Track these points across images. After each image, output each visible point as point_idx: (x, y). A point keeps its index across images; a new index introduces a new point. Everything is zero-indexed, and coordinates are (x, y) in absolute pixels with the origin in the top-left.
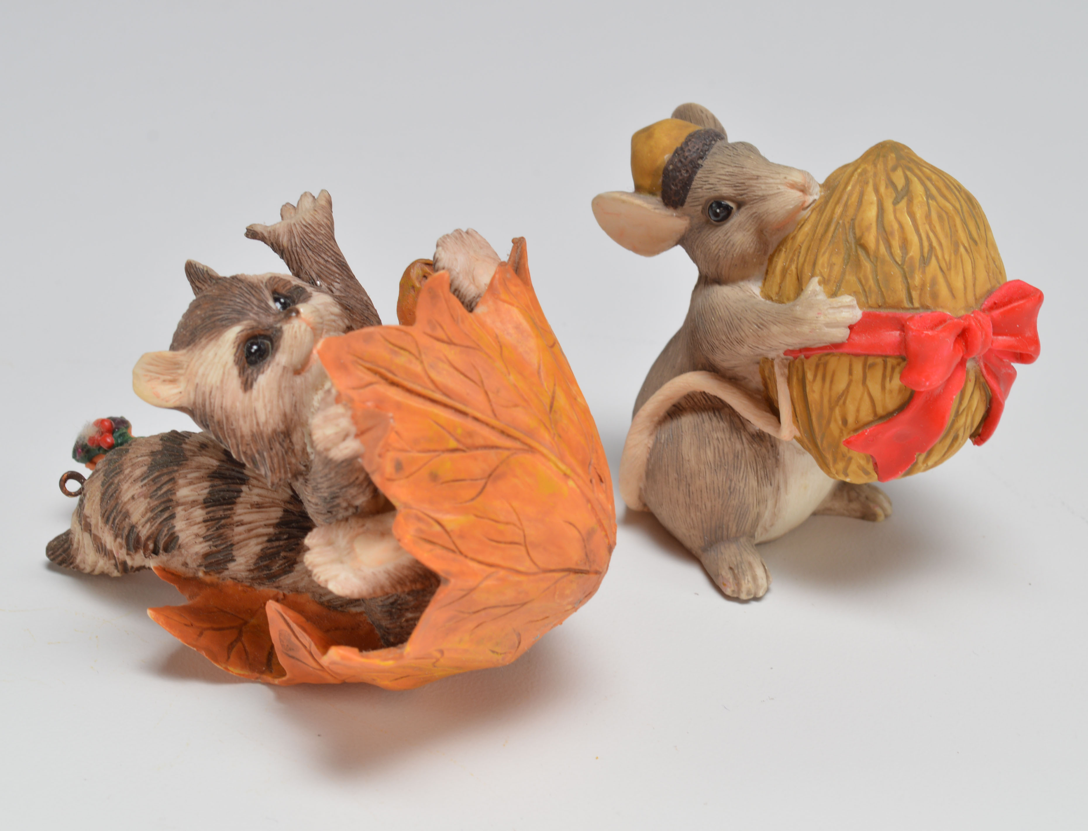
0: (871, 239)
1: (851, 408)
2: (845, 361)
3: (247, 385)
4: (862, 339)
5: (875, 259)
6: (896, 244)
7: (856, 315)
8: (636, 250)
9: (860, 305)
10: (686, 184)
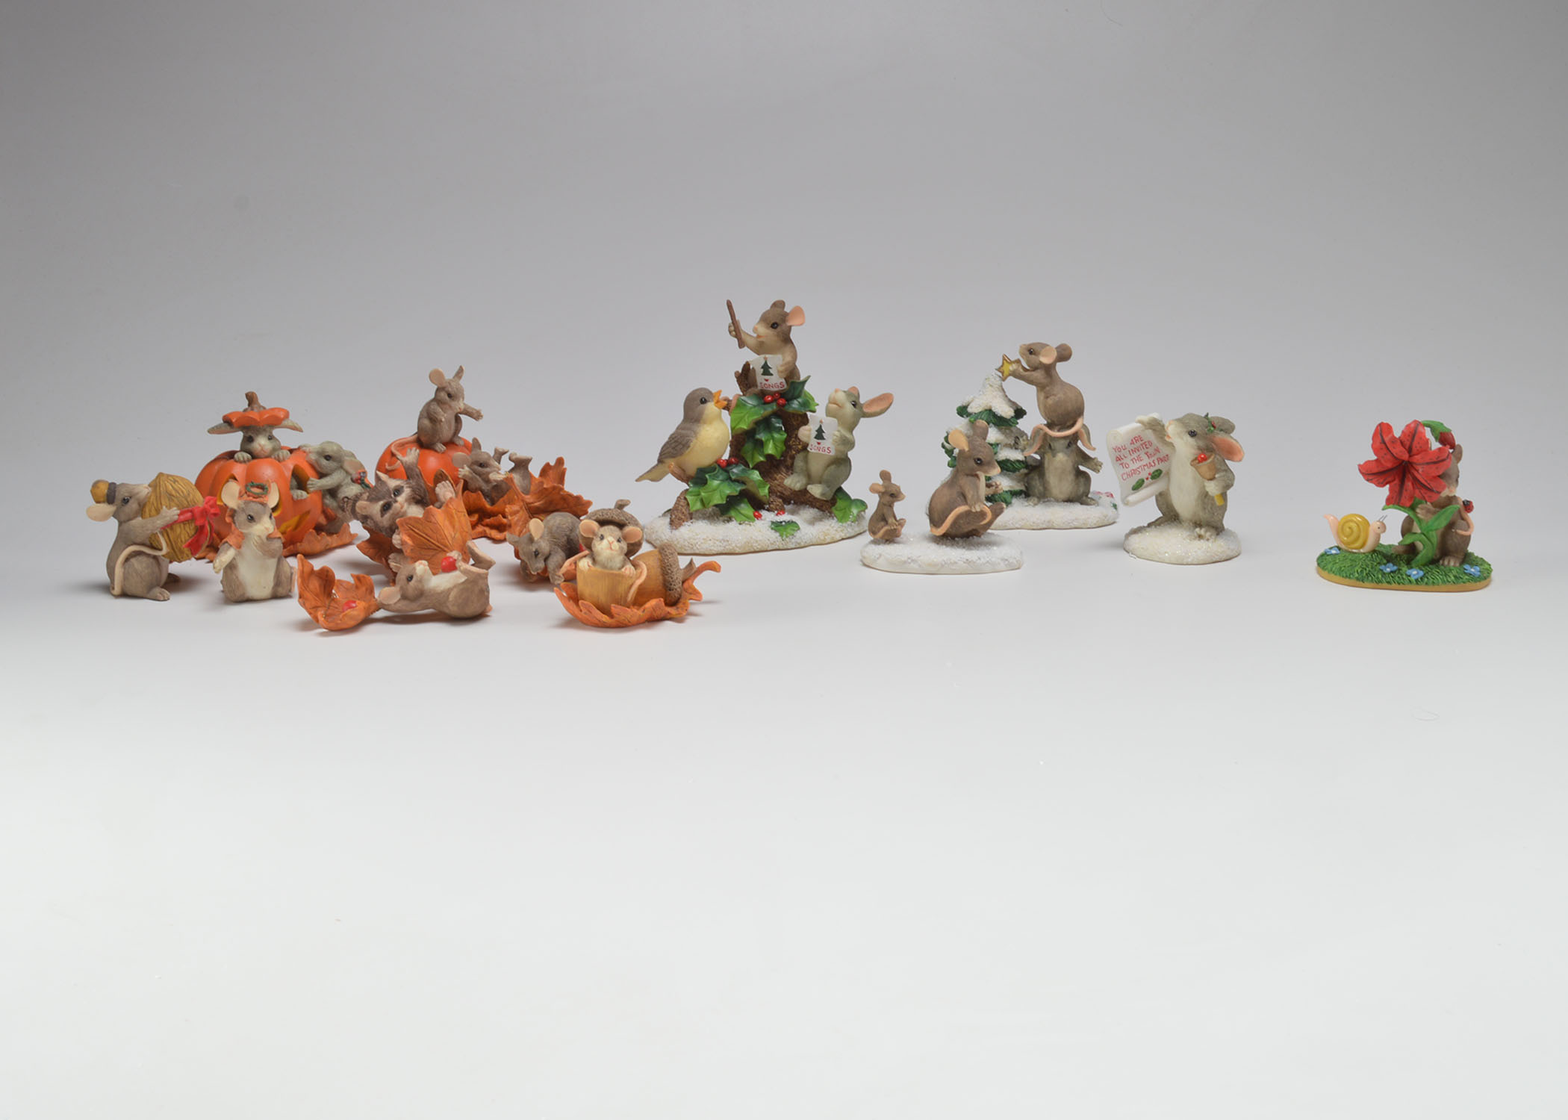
0: (174, 493)
1: (183, 537)
2: (178, 525)
3: (382, 516)
4: (182, 517)
5: (177, 497)
6: (180, 492)
7: (179, 512)
8: (101, 520)
9: (179, 509)
10: (114, 497)
